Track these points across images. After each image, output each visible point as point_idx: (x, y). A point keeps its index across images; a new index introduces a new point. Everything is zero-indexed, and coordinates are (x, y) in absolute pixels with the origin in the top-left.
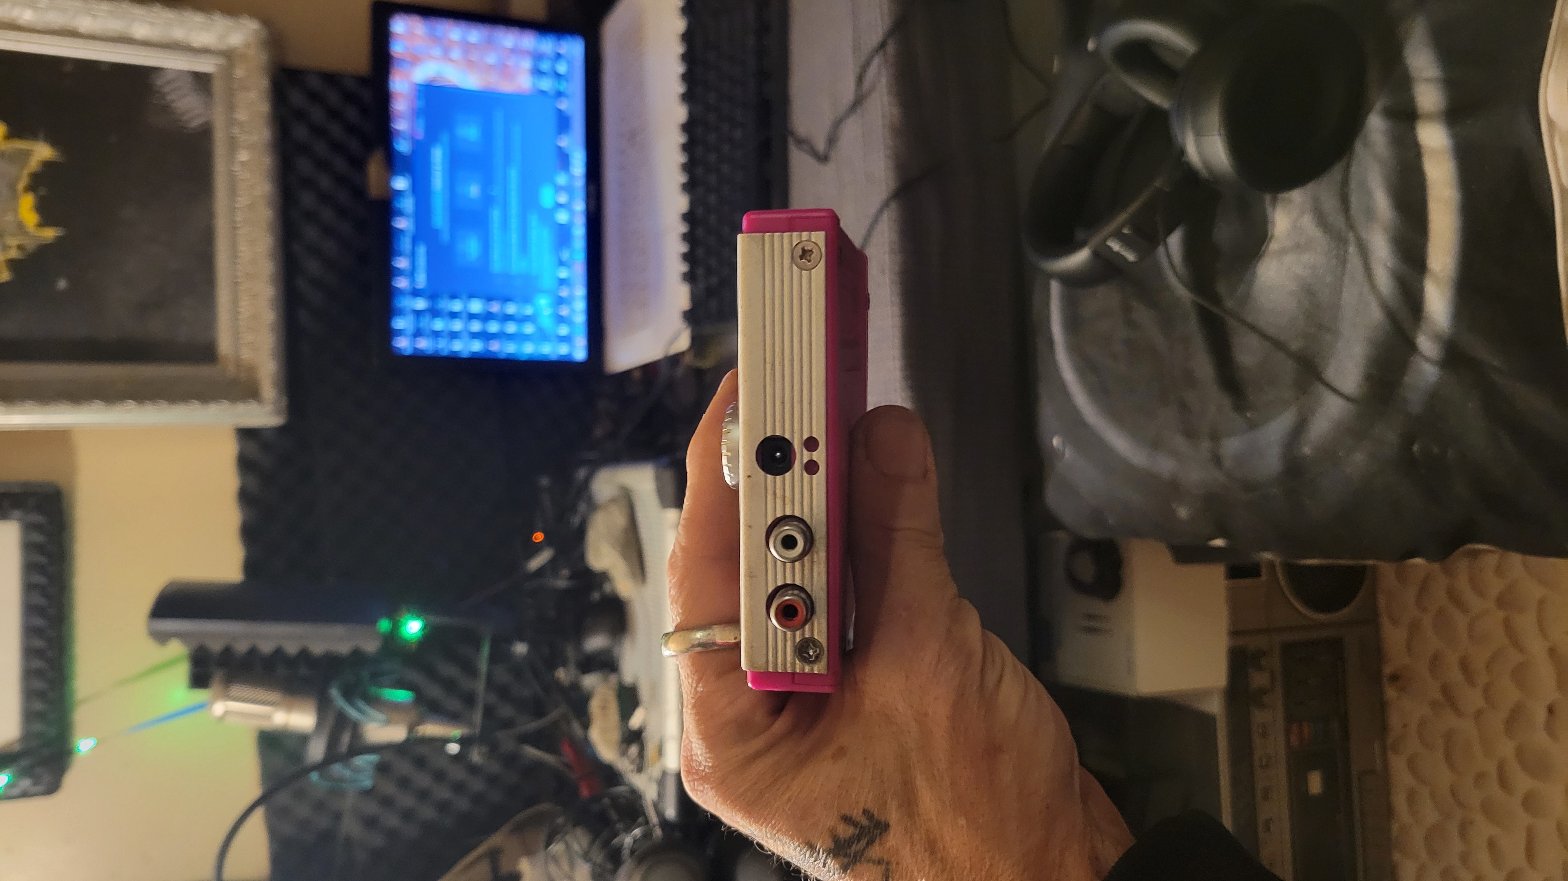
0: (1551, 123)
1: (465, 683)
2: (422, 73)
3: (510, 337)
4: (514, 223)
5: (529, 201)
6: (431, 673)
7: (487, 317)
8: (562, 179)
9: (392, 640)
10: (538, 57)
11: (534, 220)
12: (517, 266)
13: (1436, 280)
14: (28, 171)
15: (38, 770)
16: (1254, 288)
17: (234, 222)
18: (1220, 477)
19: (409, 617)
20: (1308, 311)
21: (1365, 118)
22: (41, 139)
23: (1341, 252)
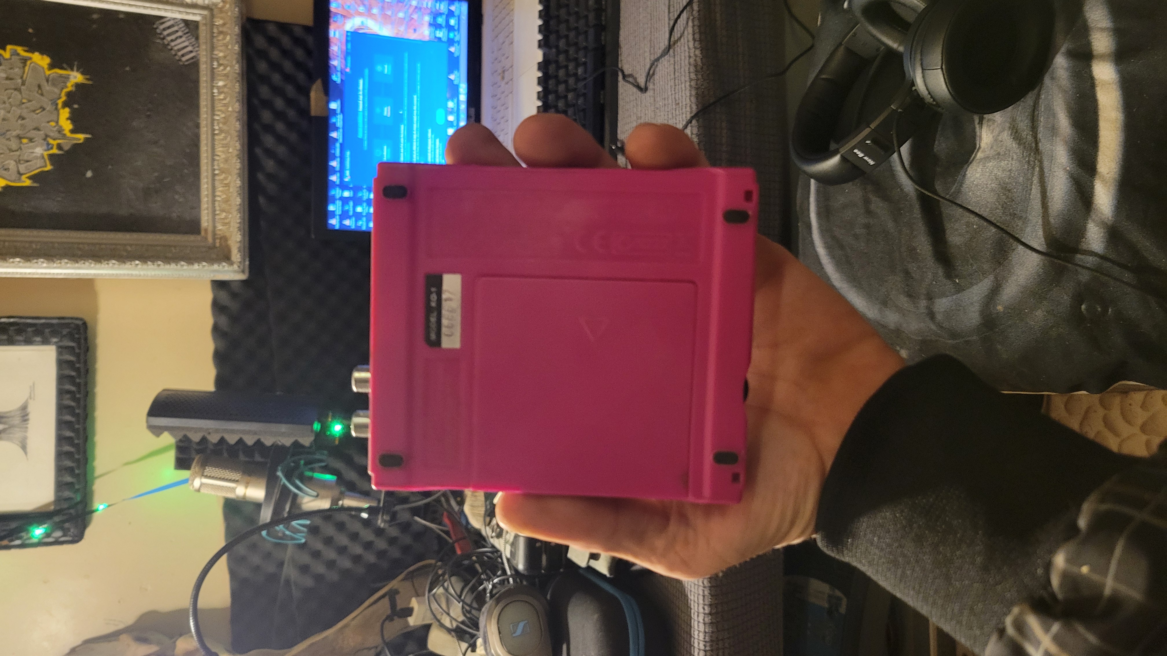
2: (351, 25)
4: (416, 135)
5: (426, 120)
6: (350, 462)
8: (451, 104)
9: (322, 438)
10: (436, 14)
11: (430, 133)
13: (1104, 181)
14: (65, 90)
15: (67, 525)
16: (964, 186)
17: (213, 130)
18: (933, 327)
19: (335, 421)
20: (1006, 203)
21: (1053, 58)
22: (75, 68)
23: (1032, 159)
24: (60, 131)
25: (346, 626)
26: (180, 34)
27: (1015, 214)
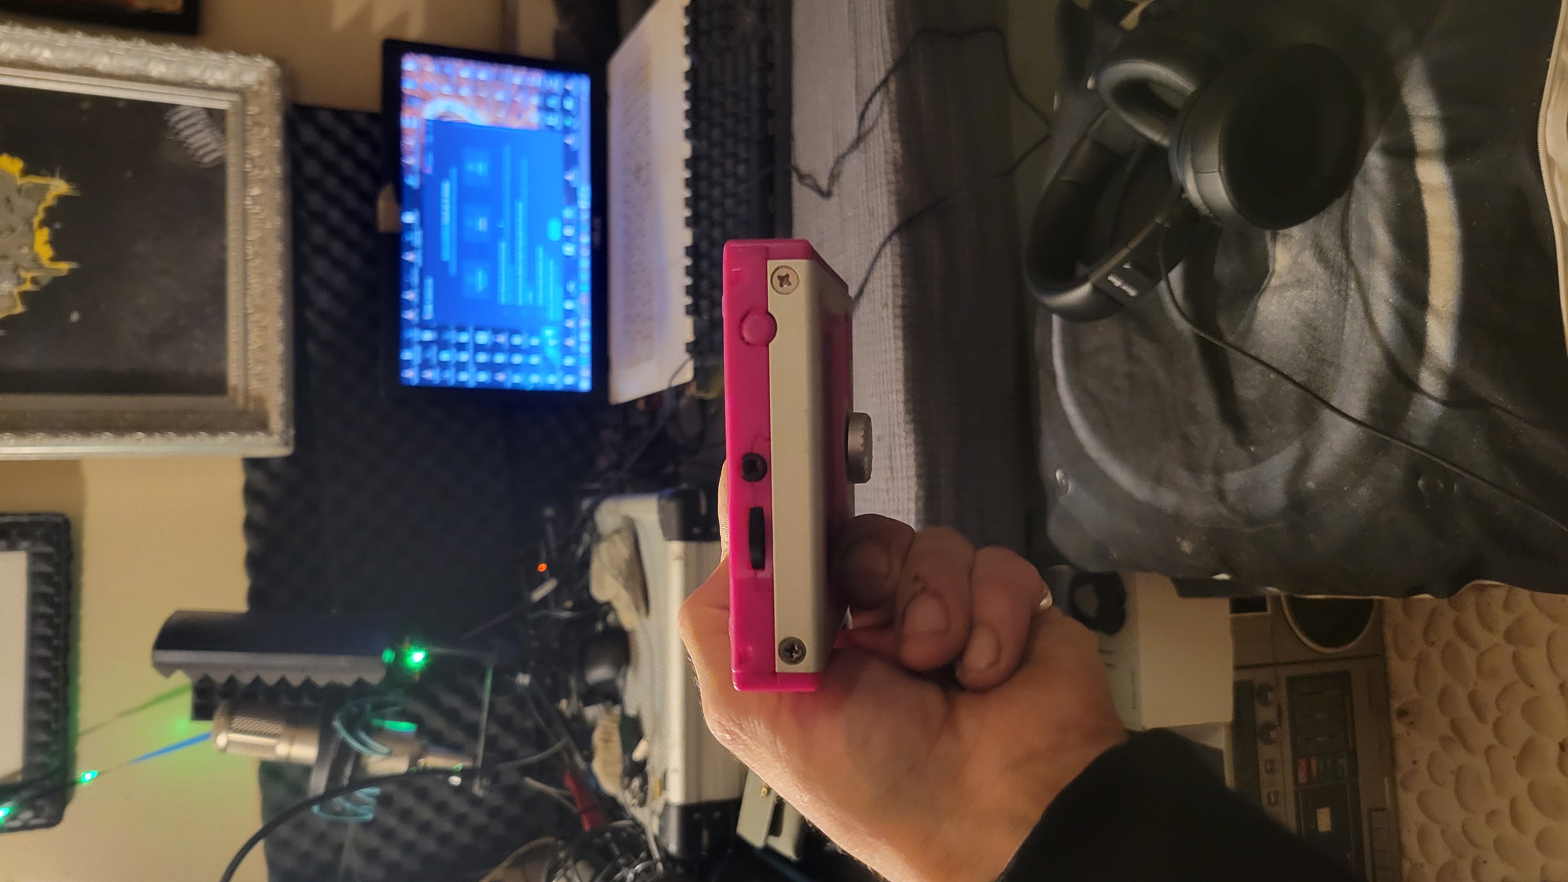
0: (1550, 160)
1: (469, 715)
2: (432, 110)
3: (516, 368)
4: (521, 256)
5: (536, 233)
6: (434, 704)
7: (494, 348)
8: (568, 213)
9: (396, 670)
10: (546, 94)
11: (540, 252)
12: (524, 297)
13: (1439, 317)
14: (44, 205)
15: (40, 802)
16: (1256, 322)
17: (245, 255)
18: (1224, 512)
19: (413, 647)
20: (1311, 345)
21: (1364, 156)
22: (58, 174)
23: (1343, 287)
24: (36, 259)
26: (199, 127)
27: (1324, 360)
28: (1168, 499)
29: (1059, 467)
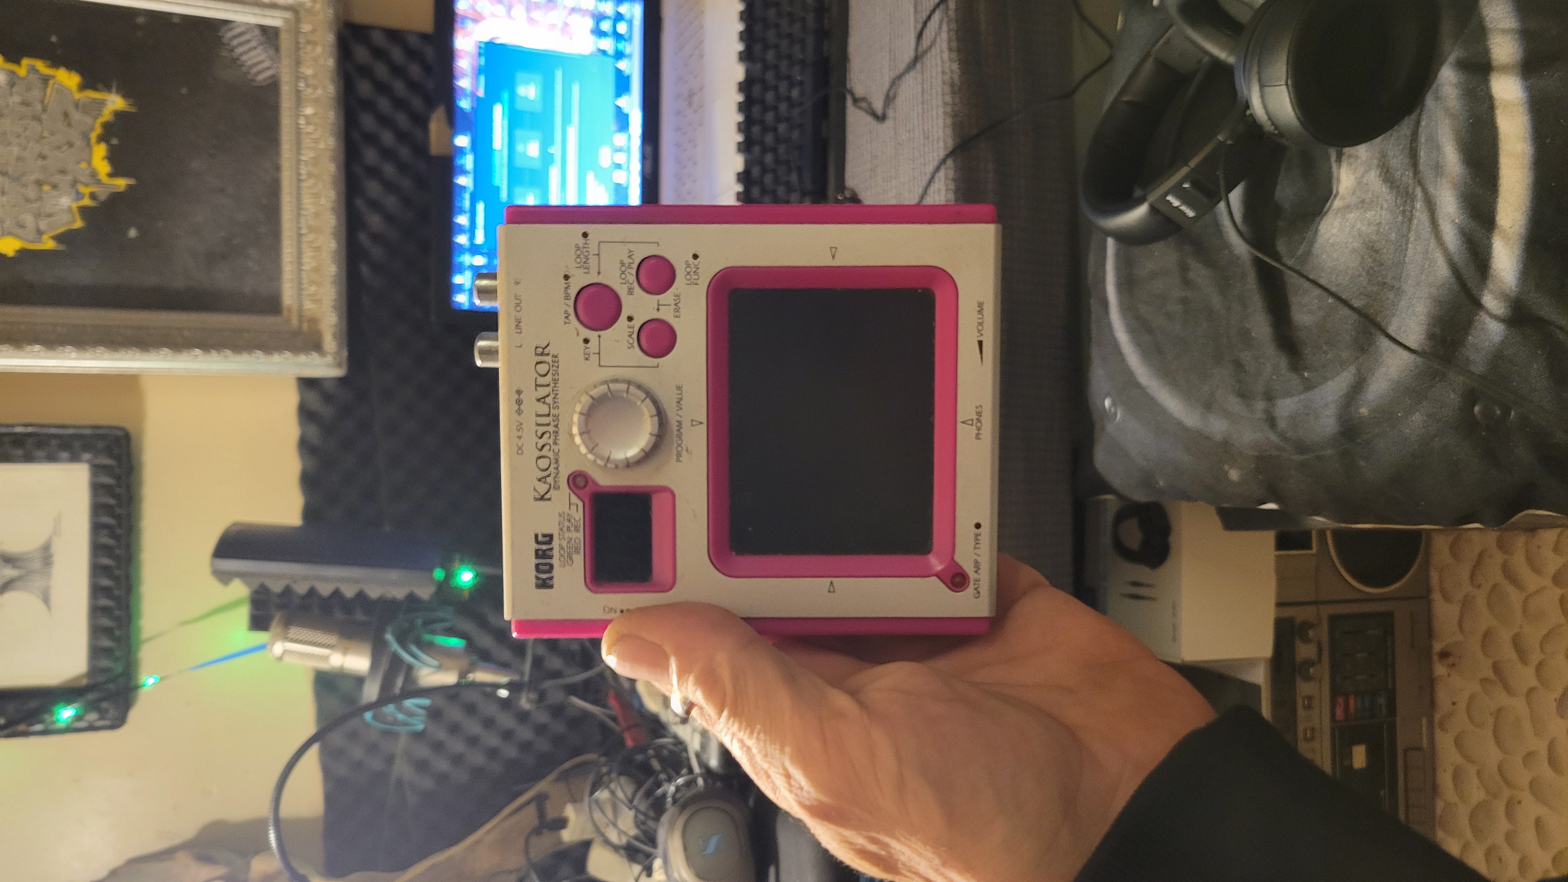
2: (484, 32)
4: (572, 177)
5: (588, 160)
6: (482, 622)
8: (620, 139)
9: (446, 588)
10: (599, 17)
11: (590, 176)
13: (1505, 237)
14: (101, 120)
15: (104, 705)
16: (1317, 246)
17: (299, 174)
18: (1273, 438)
19: (463, 567)
20: (1372, 268)
21: (1439, 70)
22: (114, 90)
23: (1408, 208)
24: (94, 174)
25: (477, 842)
26: (252, 44)
27: (1385, 283)
28: (1218, 427)
29: (1108, 394)
